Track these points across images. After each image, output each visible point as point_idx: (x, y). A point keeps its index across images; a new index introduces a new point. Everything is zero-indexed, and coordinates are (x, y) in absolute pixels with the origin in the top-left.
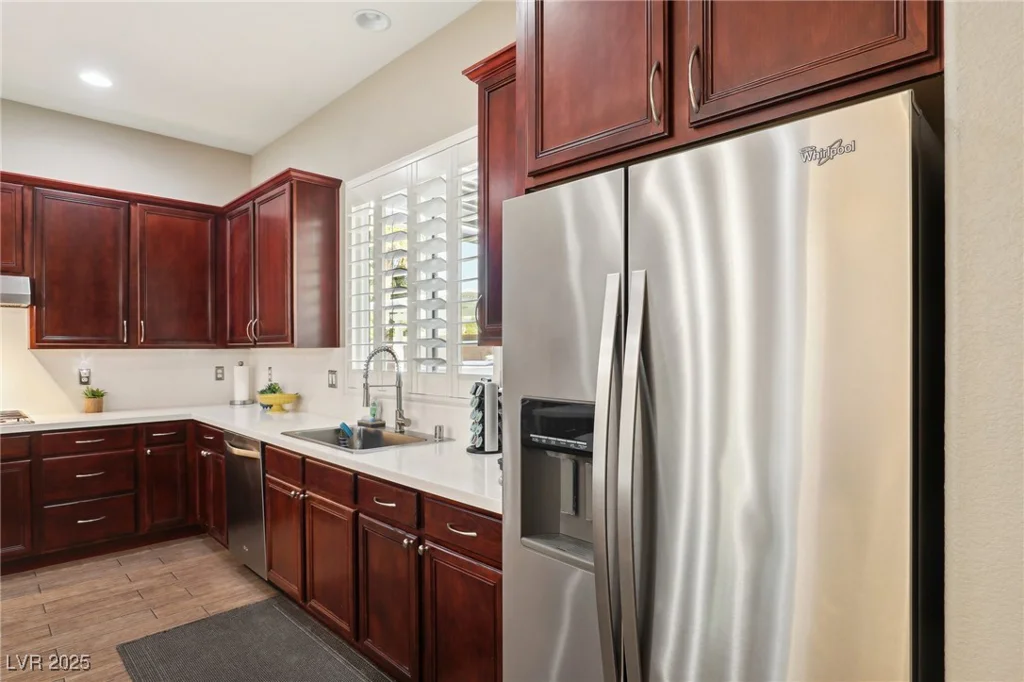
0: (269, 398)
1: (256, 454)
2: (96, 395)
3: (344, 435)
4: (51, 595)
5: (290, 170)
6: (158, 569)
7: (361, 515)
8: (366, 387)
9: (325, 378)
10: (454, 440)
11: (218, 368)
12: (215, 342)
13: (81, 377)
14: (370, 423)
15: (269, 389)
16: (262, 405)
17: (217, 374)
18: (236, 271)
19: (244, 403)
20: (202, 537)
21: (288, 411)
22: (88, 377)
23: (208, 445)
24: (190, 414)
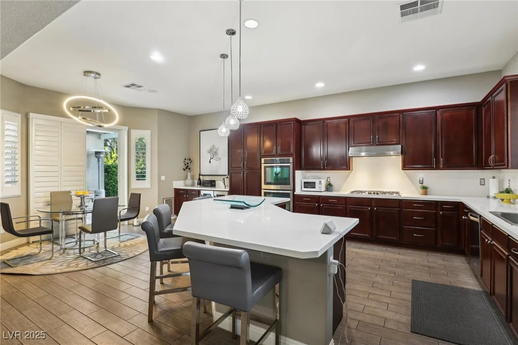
1: (477, 220)
2: (425, 188)
4: (401, 257)
5: (504, 77)
6: (440, 262)
7: (510, 257)
11: (481, 179)
12: (477, 167)
13: (420, 181)
15: (506, 191)
17: (481, 182)
19: (494, 197)
22: (422, 181)
23: (466, 214)
24: (461, 200)
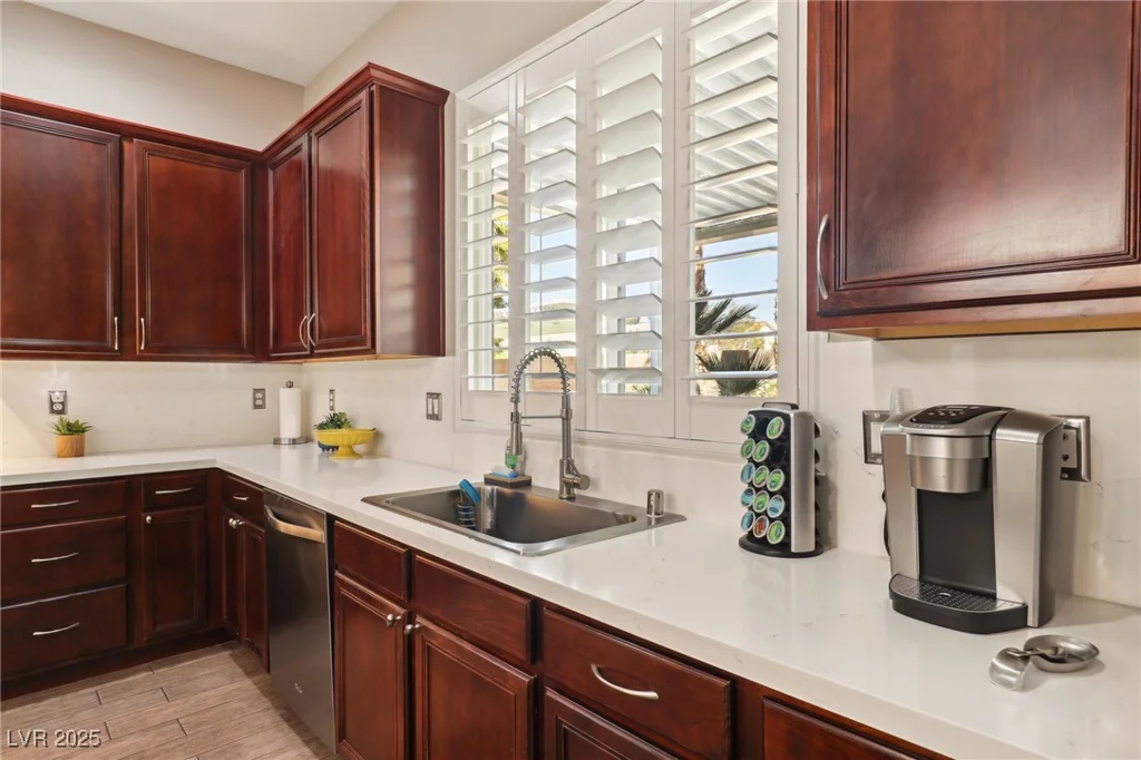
0: (331, 437)
1: (317, 533)
2: (74, 430)
3: (467, 499)
5: (370, 66)
6: (159, 711)
7: (549, 692)
8: (516, 418)
9: (421, 406)
10: (681, 518)
11: (256, 391)
12: (253, 353)
13: (52, 404)
14: (509, 480)
15: (332, 421)
16: (321, 445)
17: (255, 399)
18: (283, 245)
19: (294, 442)
20: (231, 648)
21: (360, 456)
22: (63, 403)
23: (240, 510)
24: (214, 461)
